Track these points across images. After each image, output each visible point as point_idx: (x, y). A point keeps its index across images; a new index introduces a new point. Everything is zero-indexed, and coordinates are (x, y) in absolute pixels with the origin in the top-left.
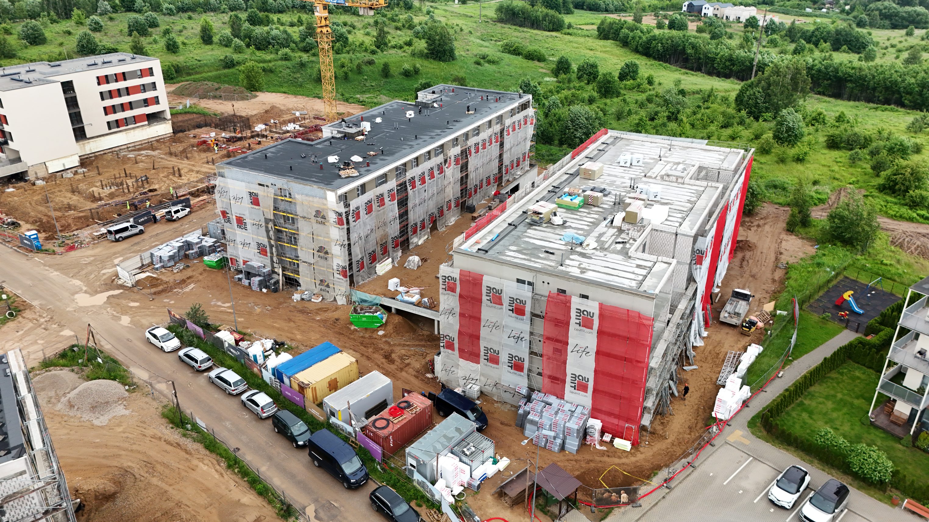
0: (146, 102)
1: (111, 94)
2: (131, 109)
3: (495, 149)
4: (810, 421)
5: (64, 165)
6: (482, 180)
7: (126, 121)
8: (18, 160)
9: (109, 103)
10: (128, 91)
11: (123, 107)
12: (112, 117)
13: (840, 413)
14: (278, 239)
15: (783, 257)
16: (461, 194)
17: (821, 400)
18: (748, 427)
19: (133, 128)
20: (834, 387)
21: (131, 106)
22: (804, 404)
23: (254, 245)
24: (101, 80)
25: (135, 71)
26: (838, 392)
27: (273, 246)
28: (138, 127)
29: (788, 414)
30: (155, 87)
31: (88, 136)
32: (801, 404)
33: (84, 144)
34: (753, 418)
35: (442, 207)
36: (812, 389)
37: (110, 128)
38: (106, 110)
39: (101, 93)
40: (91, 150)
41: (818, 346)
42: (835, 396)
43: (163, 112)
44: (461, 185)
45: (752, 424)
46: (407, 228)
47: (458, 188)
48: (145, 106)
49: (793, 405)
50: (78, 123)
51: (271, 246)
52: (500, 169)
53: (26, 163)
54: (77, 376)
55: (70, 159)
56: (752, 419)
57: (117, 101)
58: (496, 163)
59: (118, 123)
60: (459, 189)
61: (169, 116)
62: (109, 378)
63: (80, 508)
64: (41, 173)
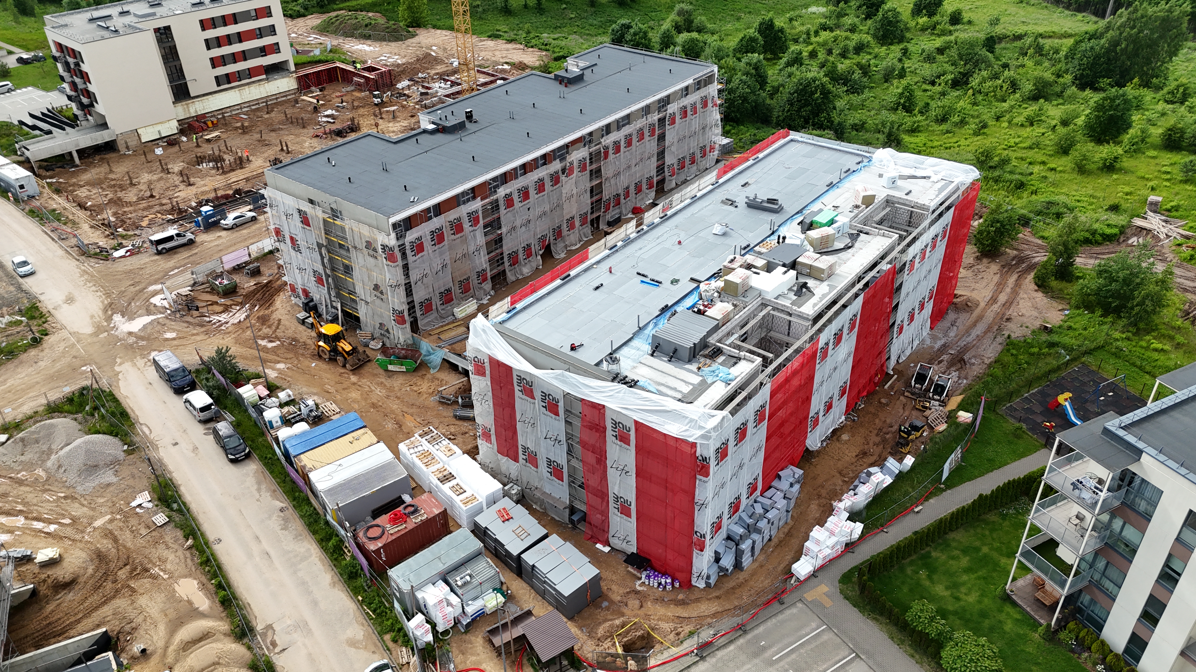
0: (264, 51)
1: (219, 42)
2: (245, 59)
3: (651, 145)
4: (927, 583)
5: (159, 132)
6: (628, 188)
7: (239, 76)
8: (104, 126)
9: (217, 52)
10: (240, 37)
11: (235, 58)
12: (222, 71)
13: (973, 576)
14: (333, 269)
15: (1010, 325)
16: (592, 208)
17: (956, 553)
18: (840, 582)
19: (248, 84)
20: (984, 536)
21: (244, 56)
22: (930, 557)
23: (309, 271)
24: (205, 25)
25: (248, 12)
26: (985, 545)
27: (329, 276)
28: (254, 82)
29: (902, 569)
30: (275, 31)
31: (192, 95)
32: (928, 556)
33: (187, 104)
34: (851, 571)
35: (559, 227)
36: (952, 535)
37: (219, 85)
38: (215, 62)
39: (207, 41)
40: (196, 111)
41: (992, 471)
42: (977, 550)
43: (286, 62)
44: (592, 197)
45: (845, 578)
46: (502, 258)
47: (587, 200)
48: (262, 56)
49: (914, 557)
50: (179, 79)
51: (328, 276)
52: (660, 169)
53: (114, 132)
54: (80, 427)
55: (167, 125)
56: (849, 571)
57: (226, 50)
58: (653, 163)
59: (228, 78)
60: (589, 201)
61: (292, 68)
62: (111, 434)
63: (34, 593)
64: (133, 143)
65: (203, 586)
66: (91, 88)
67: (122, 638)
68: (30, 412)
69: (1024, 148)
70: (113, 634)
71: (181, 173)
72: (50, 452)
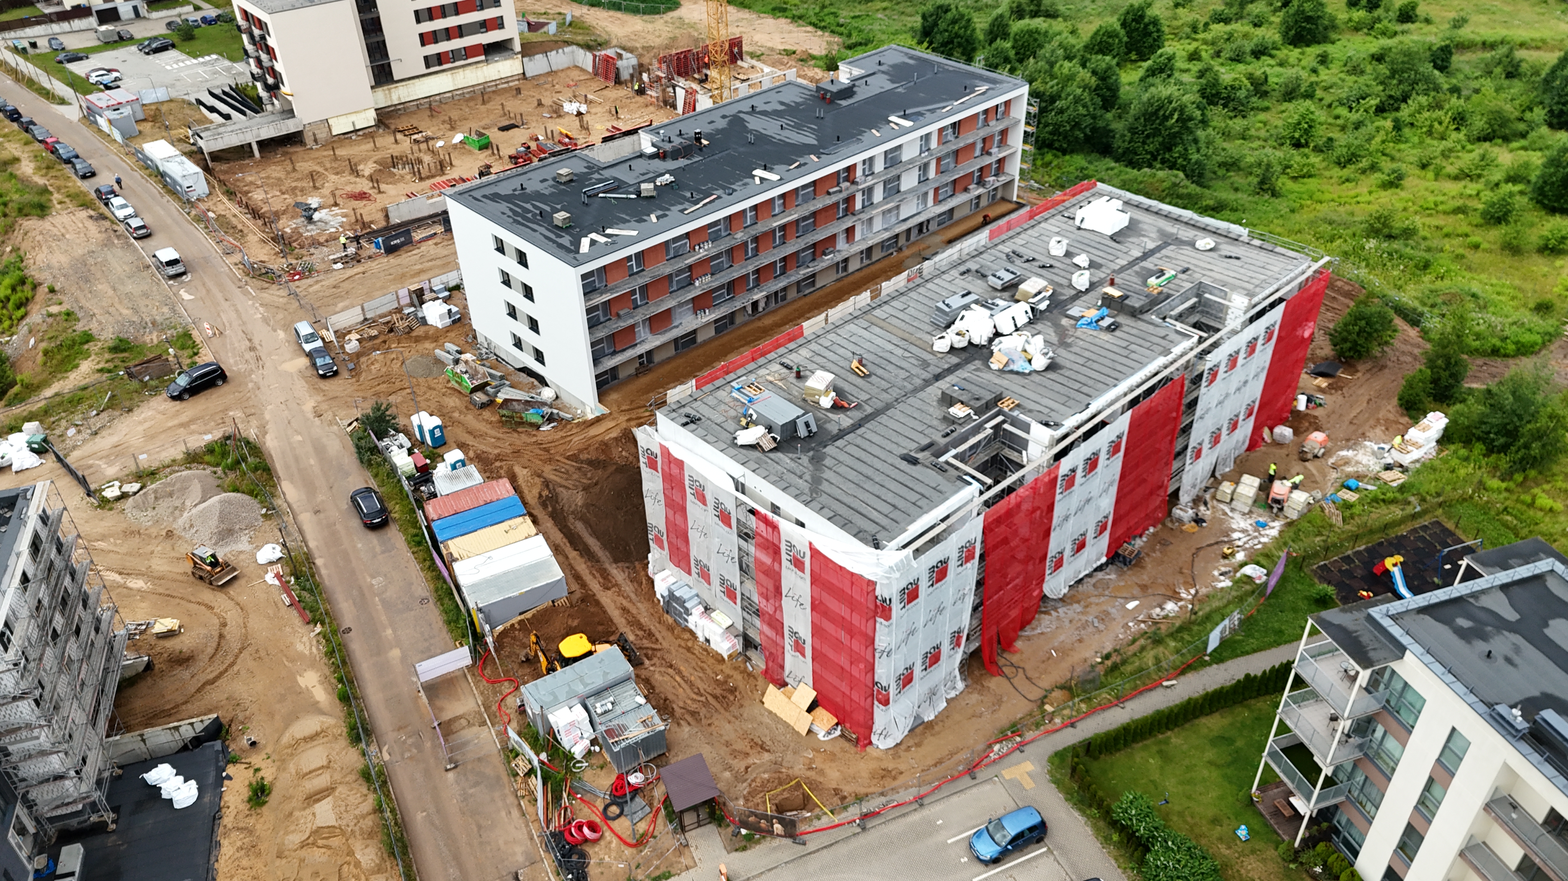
0: (485, 26)
1: (431, 14)
2: (461, 36)
5: (353, 123)
7: (455, 55)
8: (289, 113)
9: (428, 26)
10: (457, 8)
11: (449, 34)
12: (433, 49)
18: (1050, 762)
19: (462, 67)
21: (460, 31)
28: (470, 64)
30: (498, 1)
31: (396, 78)
33: (390, 89)
37: (428, 66)
38: (425, 39)
39: (416, 12)
40: (399, 98)
41: (1277, 646)
43: (510, 40)
45: (1058, 758)
48: (483, 32)
49: (1149, 741)
50: (382, 58)
53: (301, 121)
54: (218, 482)
55: (363, 115)
56: (1063, 750)
57: (439, 24)
59: (441, 58)
61: (517, 47)
62: (251, 493)
63: (149, 666)
64: (322, 135)
65: (324, 680)
66: (279, 67)
67: (233, 727)
68: (167, 461)
69: (1445, 213)
70: (224, 721)
71: (371, 178)
72: (182, 509)
